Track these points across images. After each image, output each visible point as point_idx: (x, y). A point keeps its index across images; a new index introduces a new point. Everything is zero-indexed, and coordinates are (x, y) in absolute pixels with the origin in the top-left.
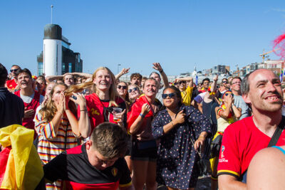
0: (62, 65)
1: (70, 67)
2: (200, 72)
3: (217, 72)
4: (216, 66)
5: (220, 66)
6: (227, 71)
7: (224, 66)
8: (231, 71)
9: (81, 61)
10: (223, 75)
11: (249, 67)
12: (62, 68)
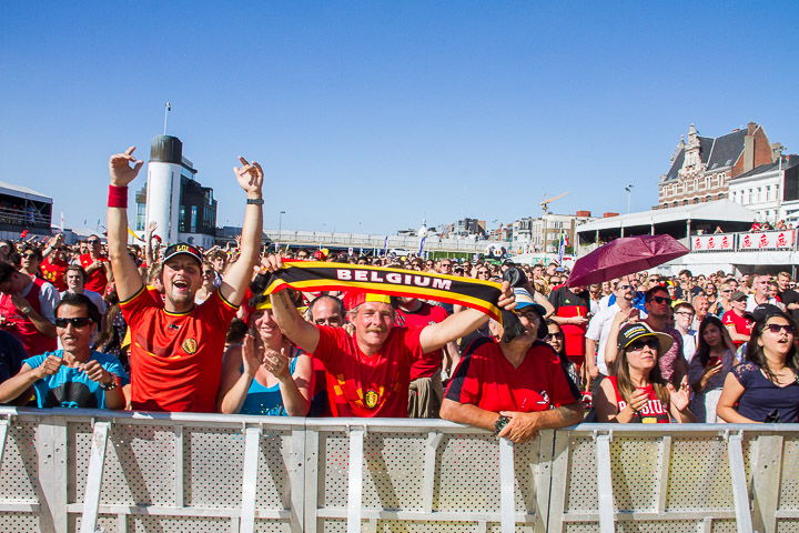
0: (180, 209)
1: (194, 212)
2: (433, 229)
3: (463, 230)
4: (463, 219)
5: (468, 220)
6: (481, 230)
7: (475, 221)
8: (488, 229)
9: (214, 203)
10: (472, 237)
11: (517, 225)
12: (180, 215)
